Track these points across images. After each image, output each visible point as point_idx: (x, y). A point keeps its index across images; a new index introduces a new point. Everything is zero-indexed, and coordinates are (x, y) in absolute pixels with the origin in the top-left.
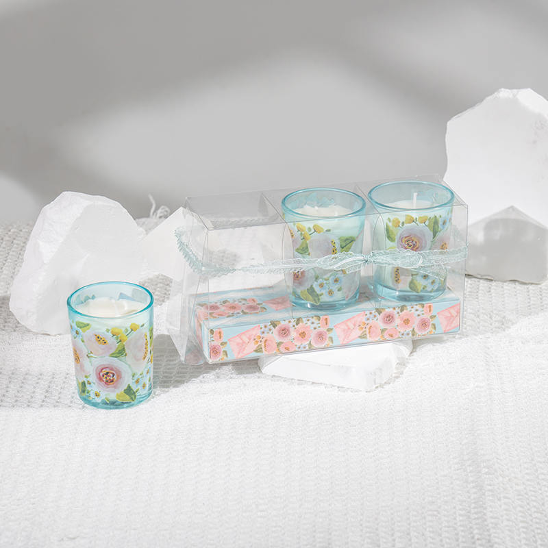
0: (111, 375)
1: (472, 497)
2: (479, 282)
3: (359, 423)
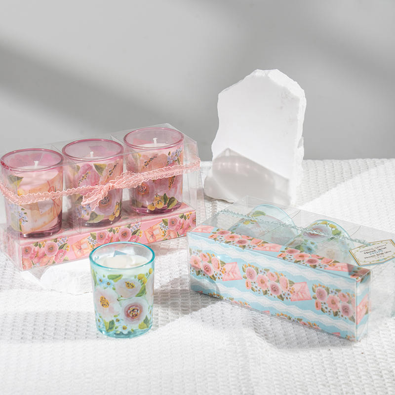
0: (136, 311)
1: (240, 364)
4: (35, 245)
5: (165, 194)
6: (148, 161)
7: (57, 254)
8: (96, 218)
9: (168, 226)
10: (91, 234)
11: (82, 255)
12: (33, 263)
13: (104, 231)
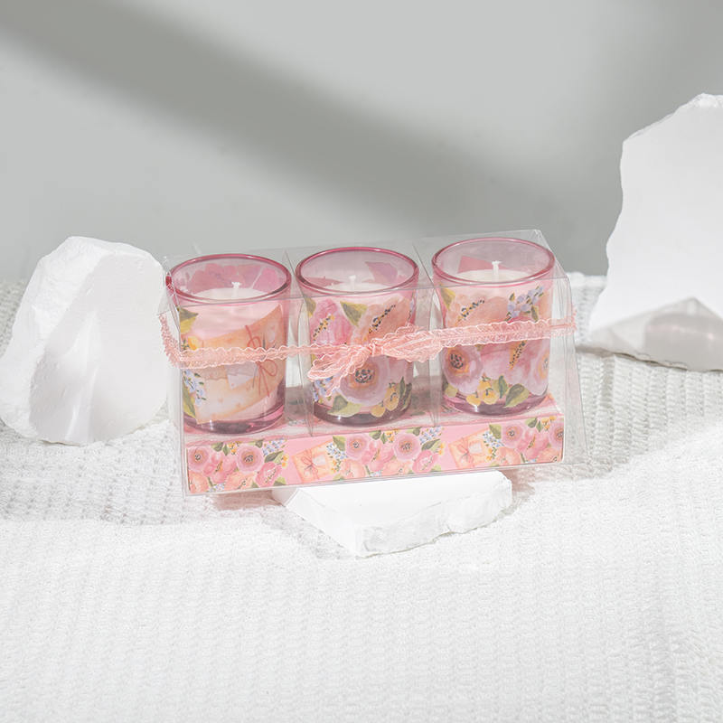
1: (656, 686)
2: (667, 372)
3: (493, 580)
4: (215, 449)
5: (502, 377)
6: (468, 307)
7: (262, 469)
8: (344, 407)
9: (501, 440)
10: (334, 438)
11: (314, 478)
12: (210, 482)
13: (361, 435)
